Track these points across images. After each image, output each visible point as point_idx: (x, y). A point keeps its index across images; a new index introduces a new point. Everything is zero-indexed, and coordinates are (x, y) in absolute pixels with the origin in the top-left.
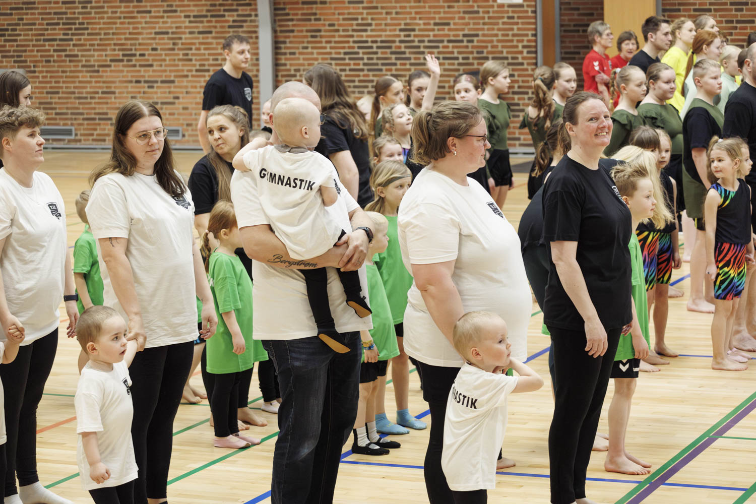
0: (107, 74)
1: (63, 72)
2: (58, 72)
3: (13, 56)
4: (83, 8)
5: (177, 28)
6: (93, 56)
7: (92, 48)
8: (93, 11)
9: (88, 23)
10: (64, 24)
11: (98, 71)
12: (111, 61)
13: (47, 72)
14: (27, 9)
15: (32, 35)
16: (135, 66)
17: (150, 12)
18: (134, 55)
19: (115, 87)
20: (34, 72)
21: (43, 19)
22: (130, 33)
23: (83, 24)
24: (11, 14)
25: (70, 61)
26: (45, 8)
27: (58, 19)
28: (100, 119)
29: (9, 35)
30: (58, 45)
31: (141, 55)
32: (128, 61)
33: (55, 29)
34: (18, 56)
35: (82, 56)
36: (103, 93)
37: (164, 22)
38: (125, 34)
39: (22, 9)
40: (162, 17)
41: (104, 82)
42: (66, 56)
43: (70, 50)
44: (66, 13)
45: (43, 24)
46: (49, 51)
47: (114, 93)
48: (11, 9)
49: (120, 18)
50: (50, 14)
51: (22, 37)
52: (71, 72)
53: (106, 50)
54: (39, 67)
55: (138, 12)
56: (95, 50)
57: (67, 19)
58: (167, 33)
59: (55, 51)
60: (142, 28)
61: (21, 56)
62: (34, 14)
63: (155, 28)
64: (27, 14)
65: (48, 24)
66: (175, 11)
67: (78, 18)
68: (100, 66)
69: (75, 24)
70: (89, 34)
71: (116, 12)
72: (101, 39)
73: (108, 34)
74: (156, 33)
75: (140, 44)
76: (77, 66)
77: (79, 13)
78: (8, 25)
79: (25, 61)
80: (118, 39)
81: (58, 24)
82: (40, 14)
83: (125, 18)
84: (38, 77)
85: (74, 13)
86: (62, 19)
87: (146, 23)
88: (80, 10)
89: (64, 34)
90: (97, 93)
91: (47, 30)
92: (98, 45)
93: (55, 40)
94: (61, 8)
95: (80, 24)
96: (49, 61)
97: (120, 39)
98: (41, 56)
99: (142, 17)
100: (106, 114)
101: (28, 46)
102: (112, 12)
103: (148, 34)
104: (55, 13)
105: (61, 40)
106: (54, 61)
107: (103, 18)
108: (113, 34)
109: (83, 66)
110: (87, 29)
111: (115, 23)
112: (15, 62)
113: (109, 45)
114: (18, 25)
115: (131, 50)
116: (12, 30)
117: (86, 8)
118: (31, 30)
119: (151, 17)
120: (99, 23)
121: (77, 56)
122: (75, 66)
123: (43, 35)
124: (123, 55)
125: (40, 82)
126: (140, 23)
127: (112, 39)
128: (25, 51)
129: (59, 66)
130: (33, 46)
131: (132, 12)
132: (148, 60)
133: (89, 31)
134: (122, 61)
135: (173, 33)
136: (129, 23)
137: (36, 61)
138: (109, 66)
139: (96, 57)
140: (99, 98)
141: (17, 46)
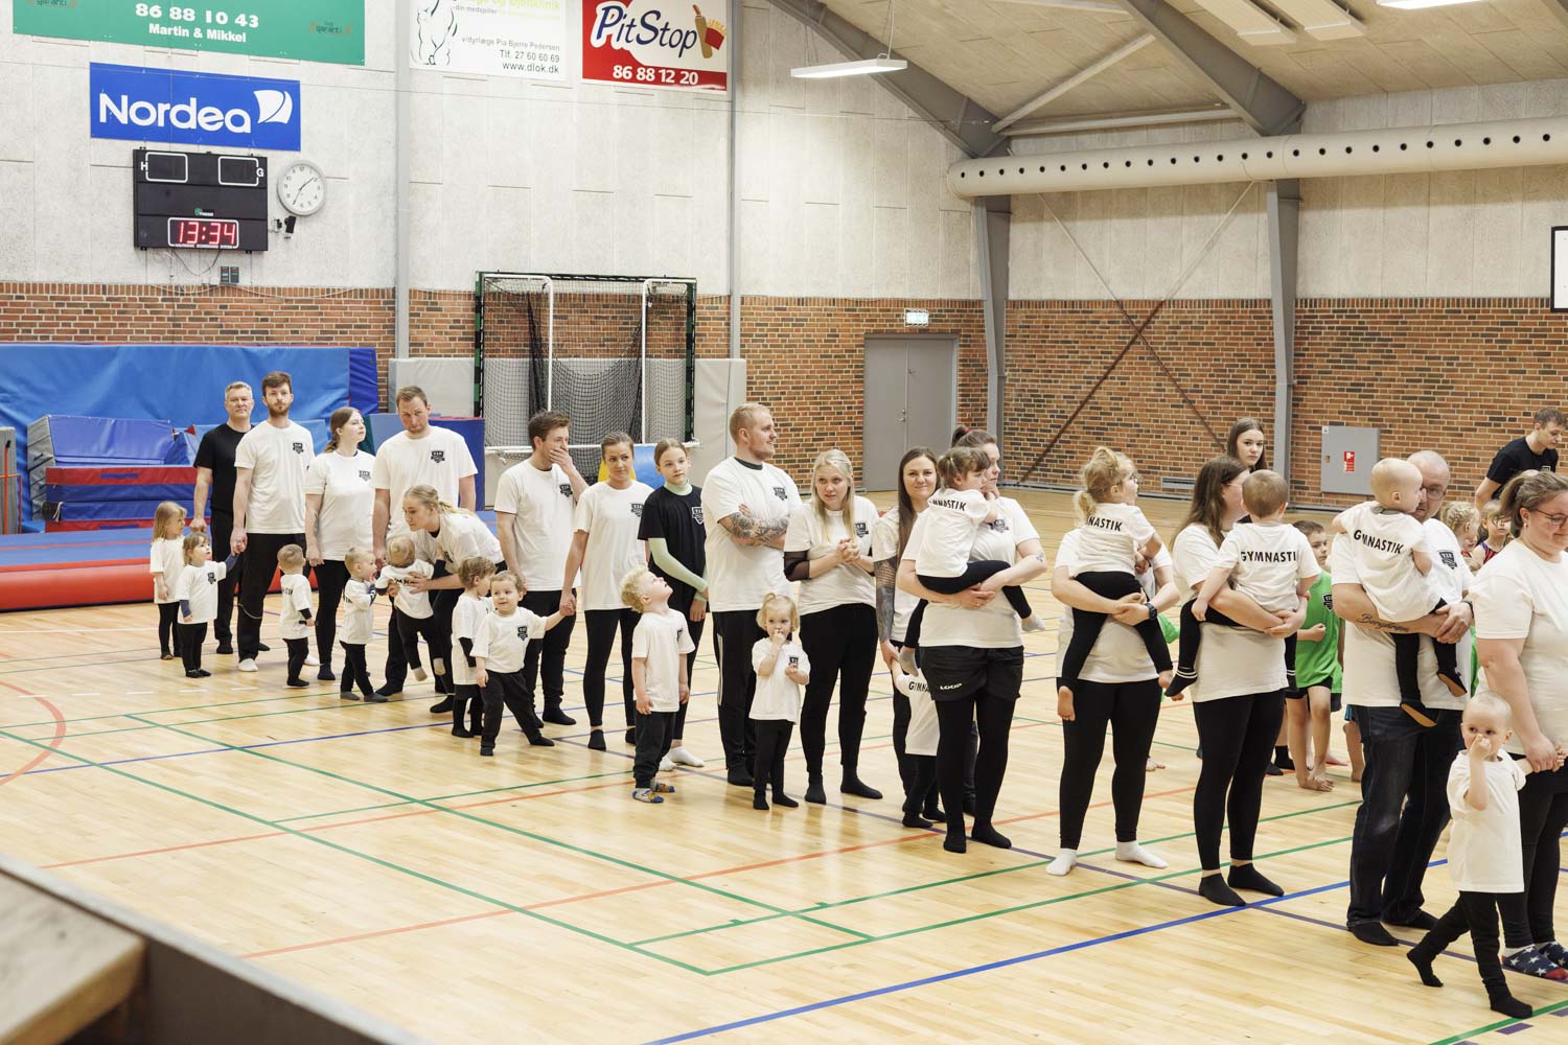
0: (1471, 439)
1: (1422, 433)
2: (1416, 433)
3: (1368, 414)
4: (1448, 364)
5: (1554, 391)
6: (1457, 418)
7: (1456, 409)
8: (1459, 368)
9: (1453, 382)
10: (1426, 381)
11: (1461, 435)
12: (1477, 424)
13: (1404, 432)
14: (1386, 363)
15: (1391, 392)
16: (1503, 431)
17: (1524, 372)
18: (1504, 419)
19: (1479, 454)
20: (1390, 432)
21: (1402, 374)
22: (1500, 395)
23: (1447, 382)
24: (1369, 368)
25: (1431, 422)
26: (1407, 363)
27: (1420, 375)
28: (1460, 488)
29: (1365, 391)
30: (1418, 404)
31: (1510, 420)
32: (1495, 425)
33: (1416, 387)
34: (1373, 414)
35: (1445, 417)
36: (1465, 459)
37: (1538, 385)
38: (1494, 395)
39: (1380, 362)
40: (1539, 379)
41: (1467, 447)
42: (1427, 416)
43: (1432, 410)
44: (1429, 370)
45: (1403, 381)
46: (1408, 410)
47: (1478, 460)
48: (1369, 362)
49: (1489, 377)
50: (1411, 369)
51: (1379, 394)
52: (1430, 434)
53: (1471, 412)
54: (1395, 427)
55: (1511, 372)
56: (1459, 412)
57: (1430, 376)
58: (1543, 397)
59: (1414, 410)
60: (1514, 390)
61: (1377, 414)
62: (1394, 369)
63: (1529, 390)
64: (1386, 368)
65: (1407, 381)
66: (1554, 373)
67: (1442, 376)
68: (1462, 429)
69: (1438, 381)
70: (1453, 394)
71: (1485, 371)
72: (1466, 400)
73: (1475, 394)
74: (1530, 396)
75: (1510, 408)
76: (1439, 428)
77: (1443, 370)
78: (1364, 379)
79: (1381, 420)
80: (1486, 401)
81: (1420, 381)
82: (1400, 369)
83: (1494, 378)
84: (1393, 438)
85: (1438, 370)
86: (1424, 375)
87: (1519, 384)
88: (1446, 367)
89: (1426, 393)
90: (1459, 459)
91: (1407, 386)
92: (1463, 406)
93: (1415, 398)
94: (1424, 363)
95: (1444, 382)
96: (1407, 421)
97: (1489, 401)
98: (1399, 415)
99: (1514, 378)
100: (1468, 482)
101: (1385, 403)
102: (1481, 371)
103: (1520, 396)
104: (1417, 369)
105: (1421, 398)
106: (1413, 421)
107: (1470, 376)
108: (1481, 395)
109: (1444, 429)
110: (1451, 388)
111: (1484, 383)
112: (1370, 420)
113: (1475, 406)
114: (1376, 380)
115: (1500, 413)
116: (1369, 385)
117: (1452, 364)
118: (1390, 386)
119: (1524, 378)
120: (1465, 382)
121: (1438, 417)
122: (1435, 428)
123: (1403, 392)
124: (1491, 419)
125: (1396, 444)
126: (1513, 384)
127: (1480, 401)
128: (1381, 409)
129: (1417, 427)
130: (1391, 403)
131: (1505, 372)
132: (1519, 426)
133: (1454, 390)
134: (1490, 425)
135: (1549, 397)
136: (1499, 384)
137: (1393, 421)
138: (1475, 430)
139: (1460, 419)
140: (1461, 464)
141: (1373, 403)
